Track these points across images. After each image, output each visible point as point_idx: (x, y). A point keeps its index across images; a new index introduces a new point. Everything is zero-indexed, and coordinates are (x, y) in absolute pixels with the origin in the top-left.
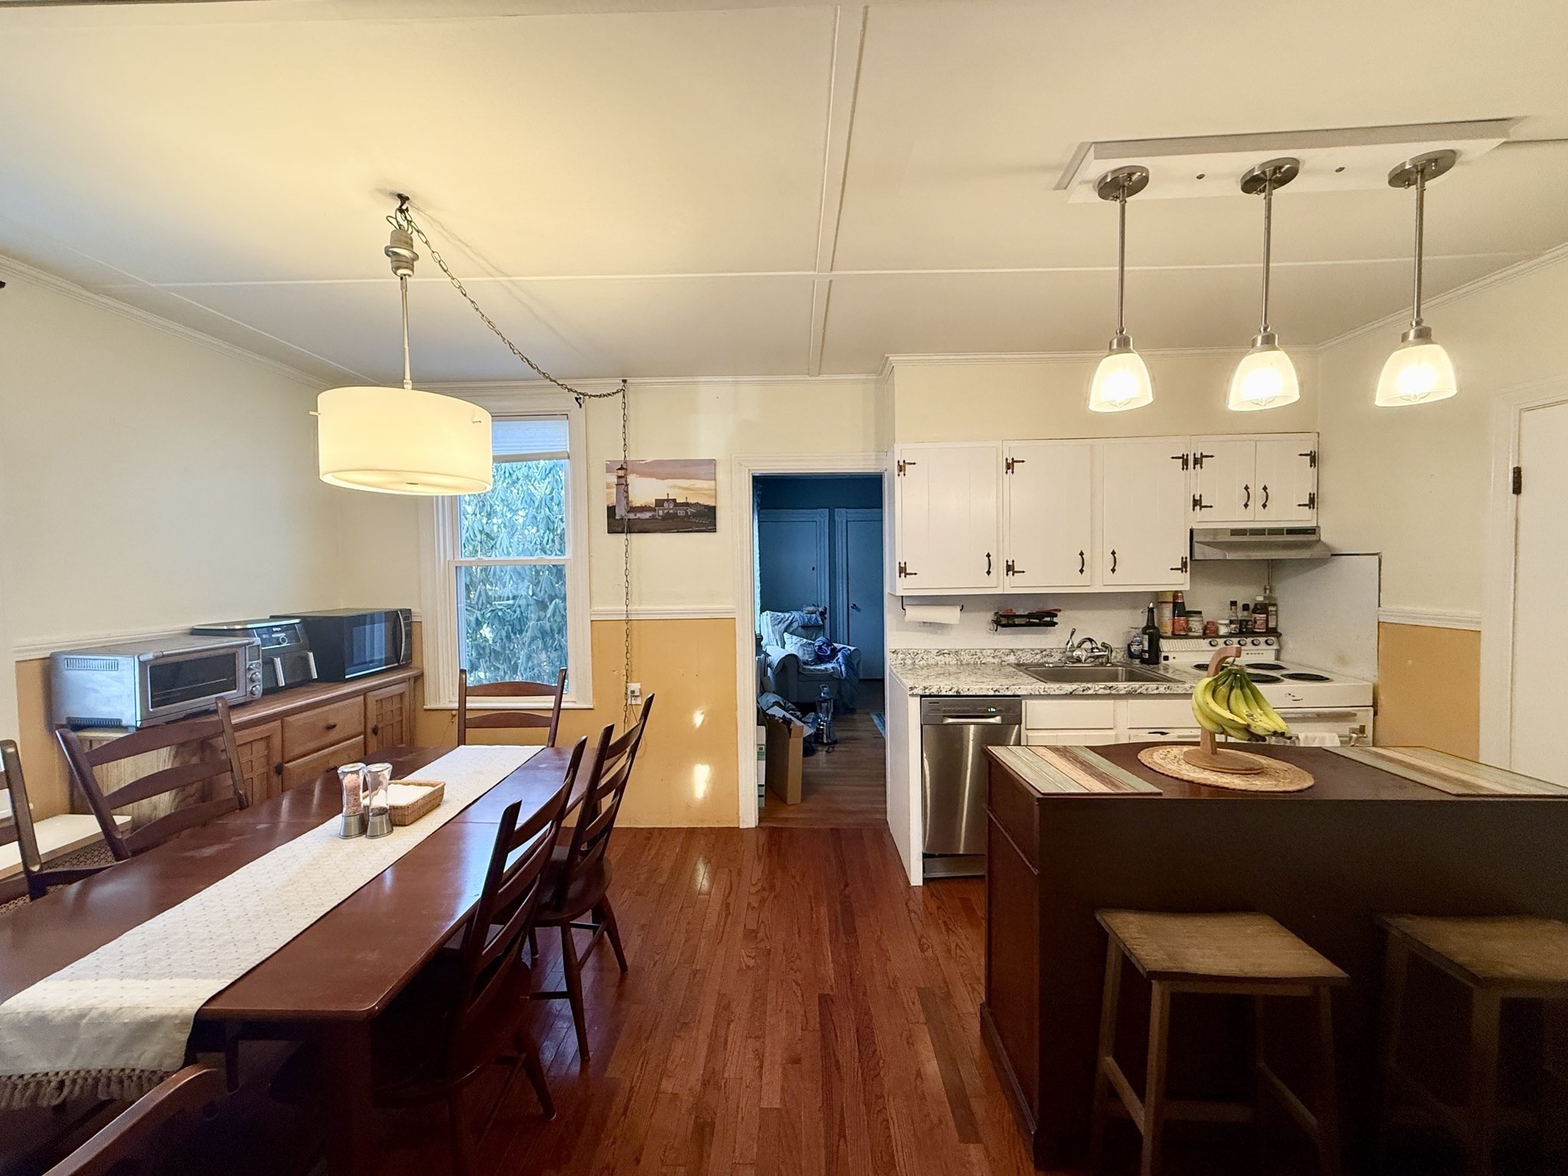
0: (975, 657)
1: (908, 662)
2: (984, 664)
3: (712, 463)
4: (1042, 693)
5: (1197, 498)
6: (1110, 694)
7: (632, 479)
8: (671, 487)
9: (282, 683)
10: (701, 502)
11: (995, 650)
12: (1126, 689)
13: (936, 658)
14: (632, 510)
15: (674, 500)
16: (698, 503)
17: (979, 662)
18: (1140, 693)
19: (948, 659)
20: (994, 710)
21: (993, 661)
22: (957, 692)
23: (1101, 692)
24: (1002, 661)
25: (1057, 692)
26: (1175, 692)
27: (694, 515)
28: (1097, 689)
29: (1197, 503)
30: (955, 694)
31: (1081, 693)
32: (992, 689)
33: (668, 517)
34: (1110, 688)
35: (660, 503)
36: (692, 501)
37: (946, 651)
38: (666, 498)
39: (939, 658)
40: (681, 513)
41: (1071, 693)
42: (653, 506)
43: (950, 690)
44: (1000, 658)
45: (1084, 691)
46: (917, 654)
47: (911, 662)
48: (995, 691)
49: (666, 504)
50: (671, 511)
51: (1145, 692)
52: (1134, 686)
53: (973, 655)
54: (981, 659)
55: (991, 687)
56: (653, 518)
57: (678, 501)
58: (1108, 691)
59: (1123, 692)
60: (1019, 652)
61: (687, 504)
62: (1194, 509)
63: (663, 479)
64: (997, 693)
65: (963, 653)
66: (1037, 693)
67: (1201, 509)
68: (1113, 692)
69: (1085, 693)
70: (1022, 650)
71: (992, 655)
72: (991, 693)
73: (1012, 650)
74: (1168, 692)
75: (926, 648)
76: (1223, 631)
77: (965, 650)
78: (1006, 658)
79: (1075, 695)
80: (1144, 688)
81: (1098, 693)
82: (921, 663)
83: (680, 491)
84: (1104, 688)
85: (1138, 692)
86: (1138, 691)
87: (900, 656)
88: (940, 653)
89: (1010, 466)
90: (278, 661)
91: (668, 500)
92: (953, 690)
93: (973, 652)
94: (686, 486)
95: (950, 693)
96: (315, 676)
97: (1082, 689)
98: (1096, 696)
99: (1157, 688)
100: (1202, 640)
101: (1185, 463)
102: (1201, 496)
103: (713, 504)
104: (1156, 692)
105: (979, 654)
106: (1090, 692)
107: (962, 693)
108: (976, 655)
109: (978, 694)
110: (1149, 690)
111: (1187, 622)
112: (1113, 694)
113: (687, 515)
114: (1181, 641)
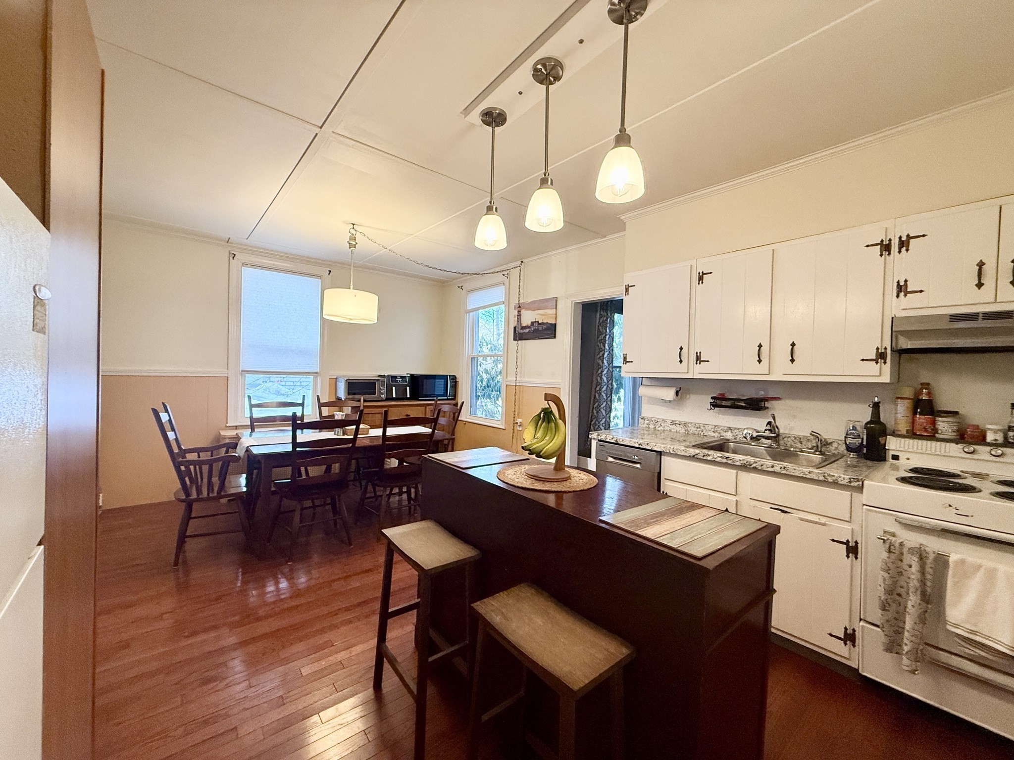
0: (699, 429)
1: (652, 426)
2: (706, 436)
3: (556, 299)
4: (672, 452)
5: (902, 283)
6: (726, 463)
7: (523, 312)
8: (537, 314)
9: (394, 396)
10: (549, 322)
11: (715, 426)
12: (742, 462)
13: (671, 426)
14: (523, 328)
15: (538, 322)
16: (547, 323)
17: (702, 434)
18: (755, 468)
19: (679, 428)
20: (637, 458)
21: (713, 434)
22: (616, 441)
23: (719, 460)
24: (721, 436)
25: (683, 453)
26: (792, 474)
27: (546, 329)
28: (715, 457)
29: (902, 289)
30: (615, 442)
31: (702, 458)
32: (637, 443)
33: (536, 331)
34: (727, 458)
35: (532, 323)
36: (545, 322)
37: (677, 422)
38: (535, 321)
39: (672, 427)
40: (540, 328)
41: (694, 456)
42: (530, 325)
43: (612, 439)
44: (720, 433)
45: (704, 456)
46: (658, 422)
47: (653, 427)
48: (639, 445)
49: (535, 324)
50: (536, 328)
51: (760, 468)
52: (749, 460)
53: (697, 428)
54: (704, 432)
55: (637, 441)
56: (529, 331)
57: (540, 322)
58: (725, 461)
59: (738, 464)
60: (736, 431)
61: (543, 323)
62: (898, 296)
63: (534, 310)
64: (640, 446)
65: (690, 426)
66: (668, 451)
67: (905, 295)
68: (730, 462)
69: (705, 458)
70: (738, 429)
71: (713, 430)
72: (637, 445)
73: (730, 428)
74: (784, 472)
75: (664, 418)
76: (990, 437)
77: (691, 423)
78: (724, 434)
79: (697, 458)
80: (758, 463)
81: (716, 460)
82: (659, 428)
83: (541, 316)
84: (721, 457)
85: (752, 467)
86: (754, 465)
87: (646, 422)
88: (673, 423)
89: (701, 279)
90: (394, 388)
91: (535, 322)
92: (614, 439)
93: (698, 425)
94: (542, 313)
95: (612, 441)
96: (408, 396)
97: (703, 455)
98: (713, 462)
99: (773, 467)
100: (953, 445)
101: (886, 248)
102: (906, 281)
103: (554, 322)
104: (770, 469)
105: (702, 428)
106: (709, 458)
107: (619, 443)
108: (700, 428)
109: (629, 445)
110: (764, 466)
111: (934, 423)
112: (729, 464)
113: (543, 330)
114: (920, 441)
